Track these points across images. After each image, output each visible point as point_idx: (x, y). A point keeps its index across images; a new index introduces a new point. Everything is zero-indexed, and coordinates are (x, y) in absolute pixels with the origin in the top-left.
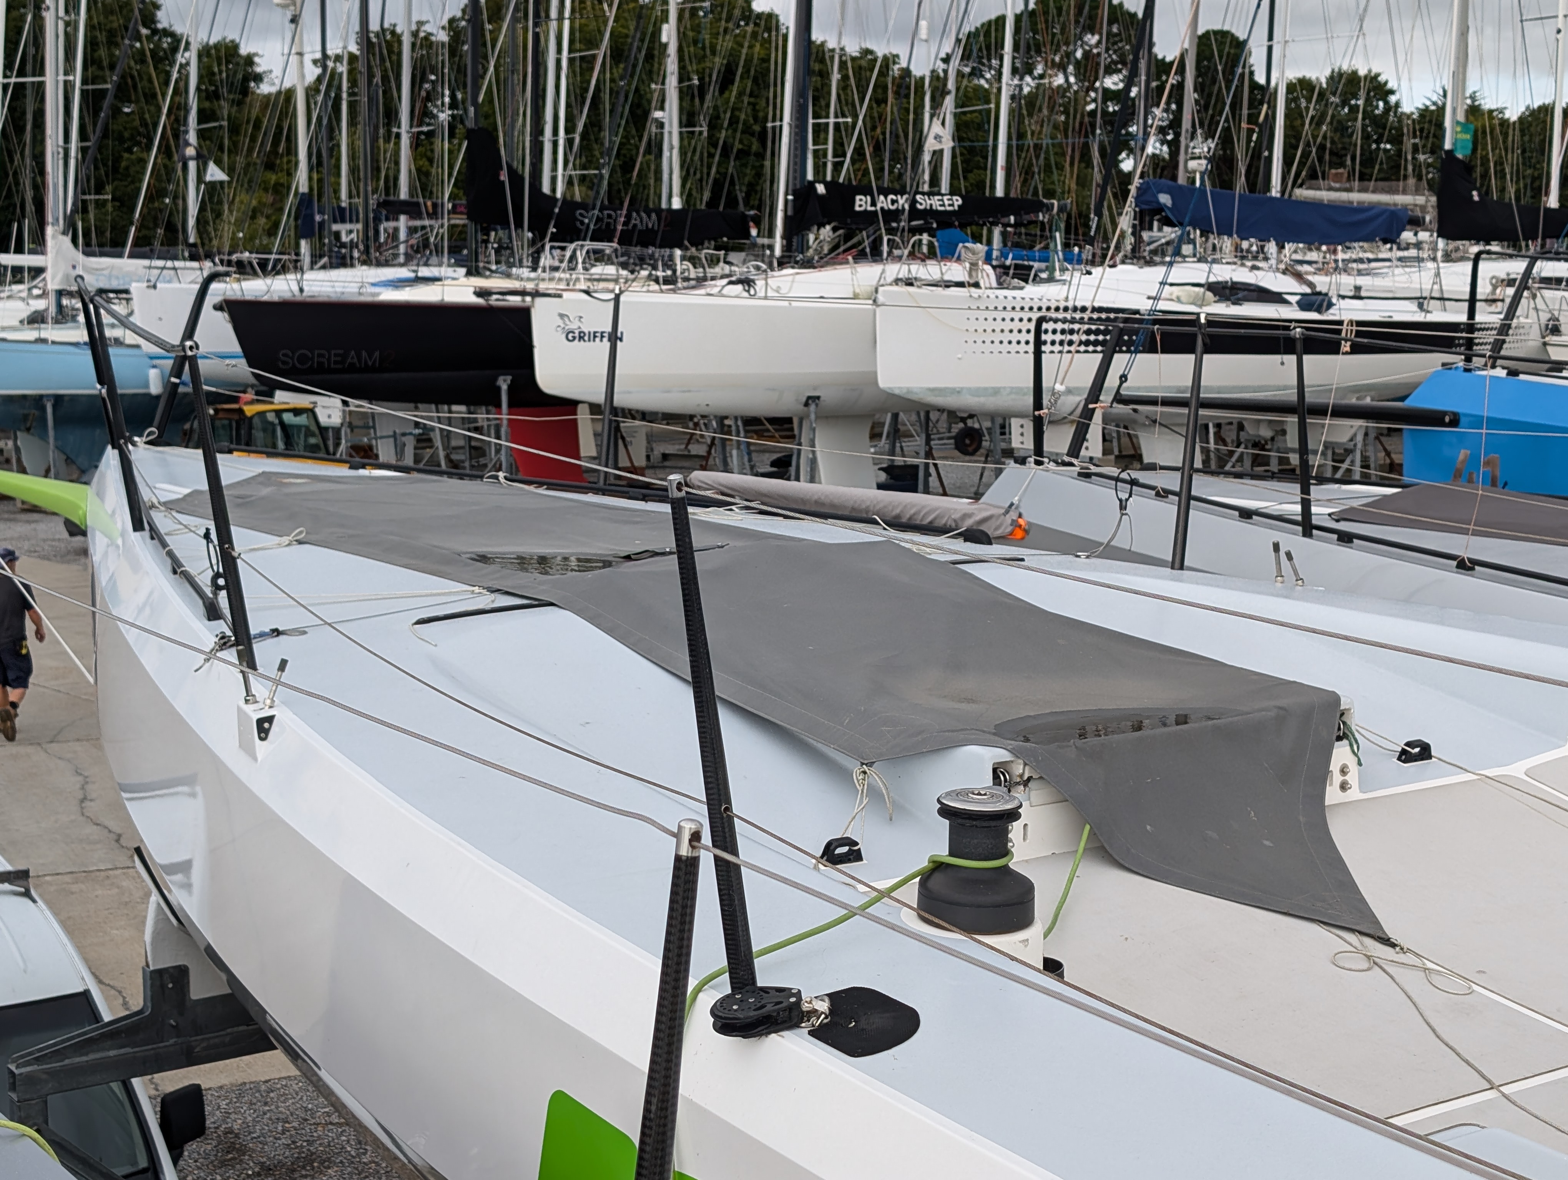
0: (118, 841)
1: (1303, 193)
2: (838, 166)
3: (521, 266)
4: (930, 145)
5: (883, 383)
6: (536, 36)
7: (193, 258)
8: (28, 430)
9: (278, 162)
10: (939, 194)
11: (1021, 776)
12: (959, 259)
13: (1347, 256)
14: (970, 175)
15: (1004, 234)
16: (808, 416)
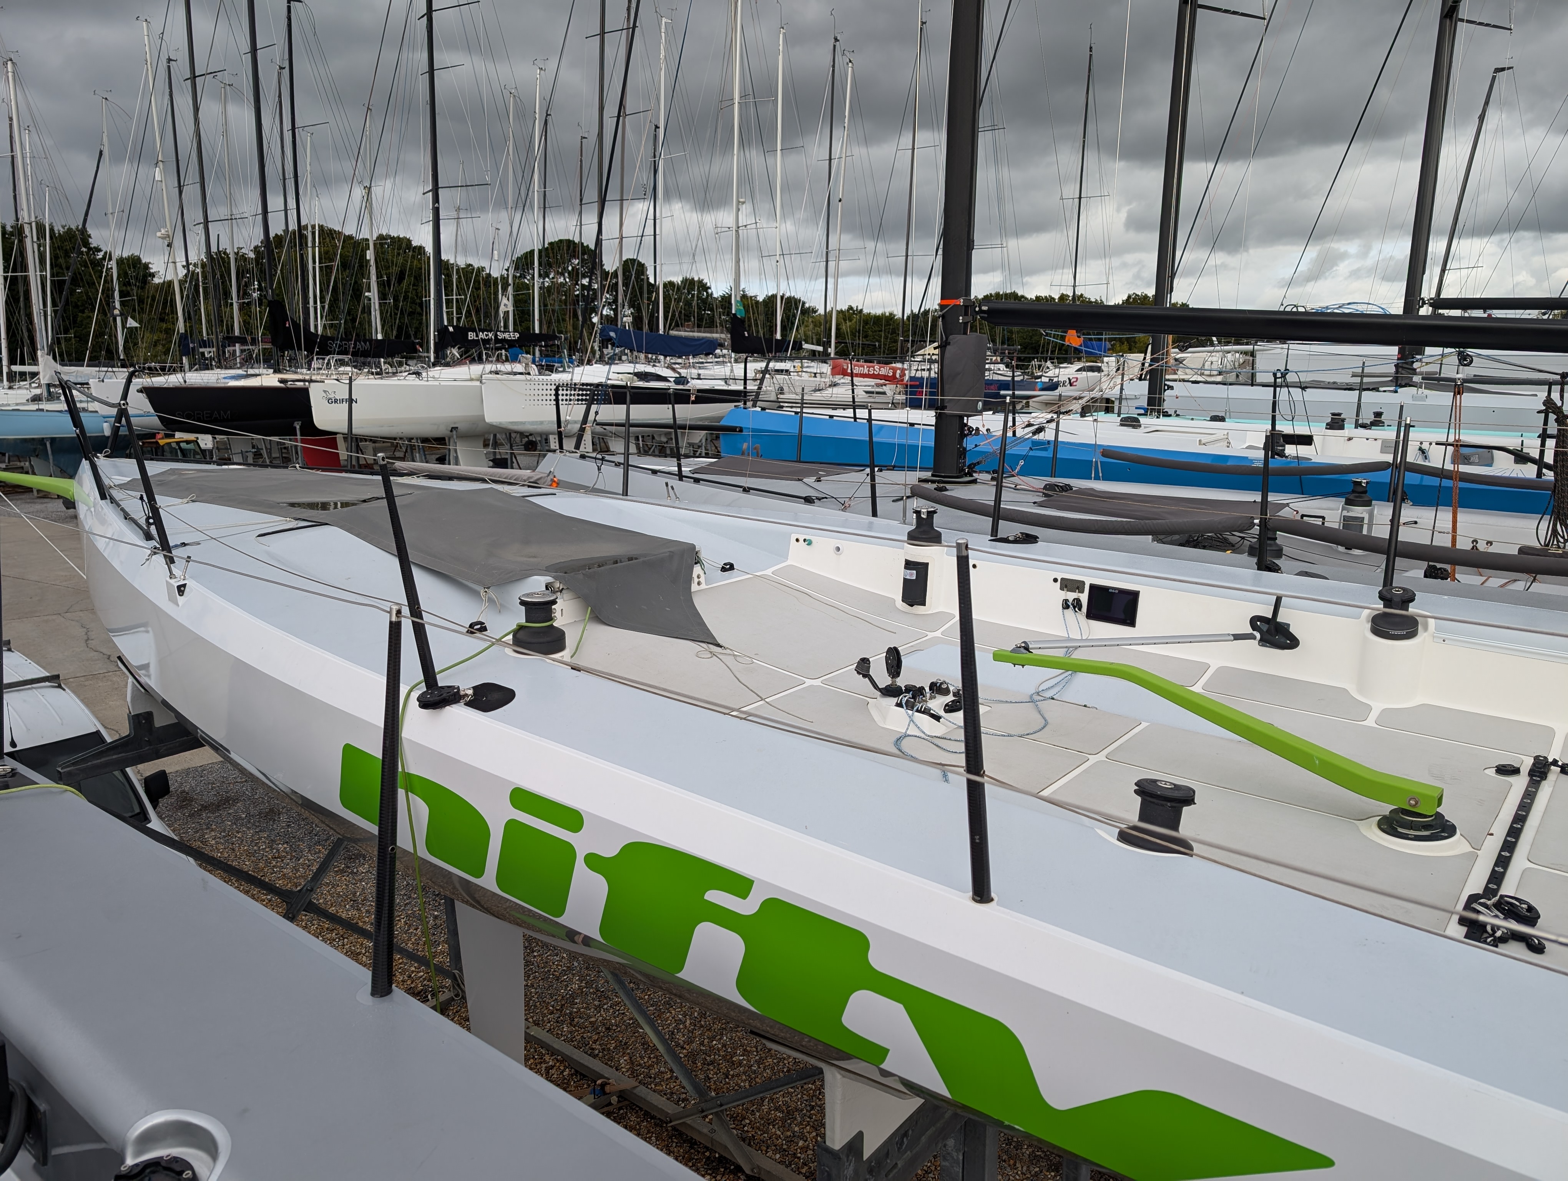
0: (109, 658)
1: (673, 333)
2: (459, 319)
3: (302, 368)
4: (502, 309)
5: (488, 420)
6: (302, 256)
7: (123, 366)
8: (37, 456)
9: (166, 317)
10: (509, 332)
11: (559, 588)
12: (520, 362)
13: (695, 361)
14: (523, 324)
15: (540, 351)
16: (453, 437)
